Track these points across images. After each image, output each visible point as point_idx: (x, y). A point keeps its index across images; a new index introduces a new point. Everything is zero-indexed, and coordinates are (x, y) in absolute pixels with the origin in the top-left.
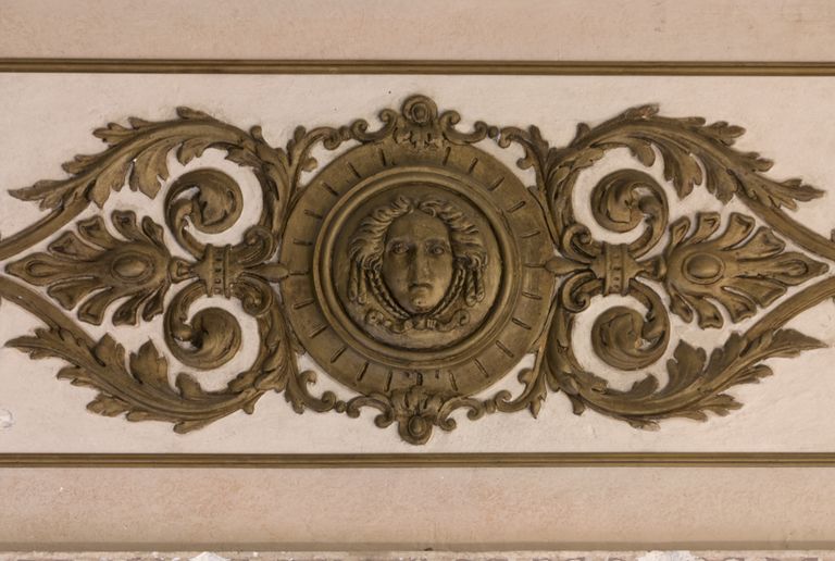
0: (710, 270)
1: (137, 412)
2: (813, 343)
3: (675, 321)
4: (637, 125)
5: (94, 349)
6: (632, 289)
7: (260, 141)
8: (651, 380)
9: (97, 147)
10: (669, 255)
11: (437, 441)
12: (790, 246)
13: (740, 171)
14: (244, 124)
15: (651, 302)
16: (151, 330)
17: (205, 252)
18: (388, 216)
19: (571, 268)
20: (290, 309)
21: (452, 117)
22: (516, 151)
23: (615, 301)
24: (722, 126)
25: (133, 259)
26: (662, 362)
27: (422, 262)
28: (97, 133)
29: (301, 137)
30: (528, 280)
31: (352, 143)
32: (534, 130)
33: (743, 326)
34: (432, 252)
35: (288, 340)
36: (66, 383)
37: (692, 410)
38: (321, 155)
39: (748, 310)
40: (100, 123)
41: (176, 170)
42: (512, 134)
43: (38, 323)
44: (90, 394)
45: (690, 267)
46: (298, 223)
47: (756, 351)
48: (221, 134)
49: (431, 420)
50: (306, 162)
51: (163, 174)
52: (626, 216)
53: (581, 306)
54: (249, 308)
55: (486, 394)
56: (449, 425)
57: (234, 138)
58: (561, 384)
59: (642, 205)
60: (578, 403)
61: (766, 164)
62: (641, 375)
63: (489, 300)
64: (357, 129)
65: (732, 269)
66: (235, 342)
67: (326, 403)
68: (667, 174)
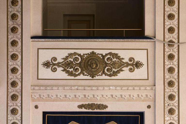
0: (116, 65)
1: (71, 76)
2: (124, 71)
3: (113, 69)
4: (110, 54)
5: (68, 71)
6: (110, 66)
7: (81, 55)
8: (111, 73)
9: (68, 55)
10: (112, 64)
11: (94, 78)
12: (122, 63)
13: (118, 57)
14: (79, 54)
15: (111, 67)
16: (72, 69)
17: (76, 63)
18: (91, 61)
19: (105, 65)
20: (83, 68)
21: (96, 53)
22: (101, 56)
23: (108, 67)
24: (117, 54)
25: (71, 64)
26: (112, 72)
27: (93, 64)
28: (68, 54)
29: (84, 54)
30: (102, 66)
31: (88, 55)
32: (102, 54)
33: (118, 69)
34: (94, 63)
35: (83, 70)
36: (66, 73)
37: (114, 76)
38: (85, 56)
39: (119, 68)
40: (68, 53)
41: (74, 57)
42: (100, 54)
43: (63, 69)
44: (68, 74)
45: (114, 65)
46: (84, 61)
47: (119, 71)
48: (78, 54)
49: (94, 76)
50: (84, 56)
51: (73, 57)
52: (109, 61)
53: (106, 68)
54: (80, 68)
55: (98, 74)
56: (95, 77)
57: (79, 55)
58: (104, 74)
59: (110, 60)
60: (105, 75)
61: (120, 57)
62: (110, 73)
63: (99, 67)
64: (88, 54)
65: (118, 65)
66: (79, 70)
67: (86, 75)
68: (112, 57)
